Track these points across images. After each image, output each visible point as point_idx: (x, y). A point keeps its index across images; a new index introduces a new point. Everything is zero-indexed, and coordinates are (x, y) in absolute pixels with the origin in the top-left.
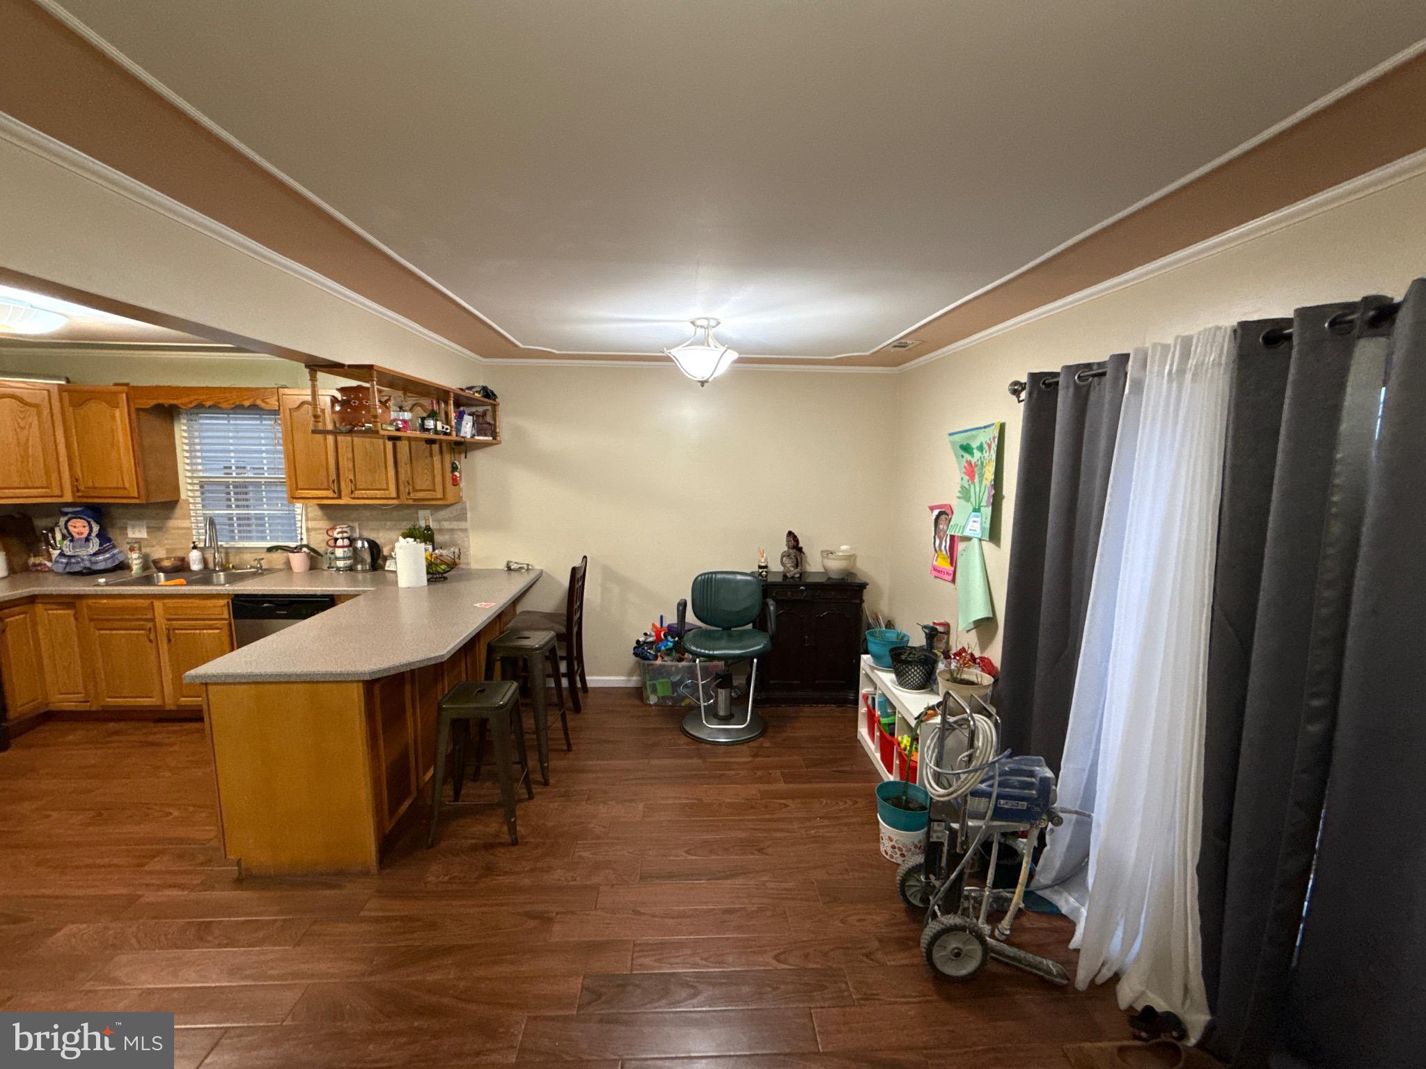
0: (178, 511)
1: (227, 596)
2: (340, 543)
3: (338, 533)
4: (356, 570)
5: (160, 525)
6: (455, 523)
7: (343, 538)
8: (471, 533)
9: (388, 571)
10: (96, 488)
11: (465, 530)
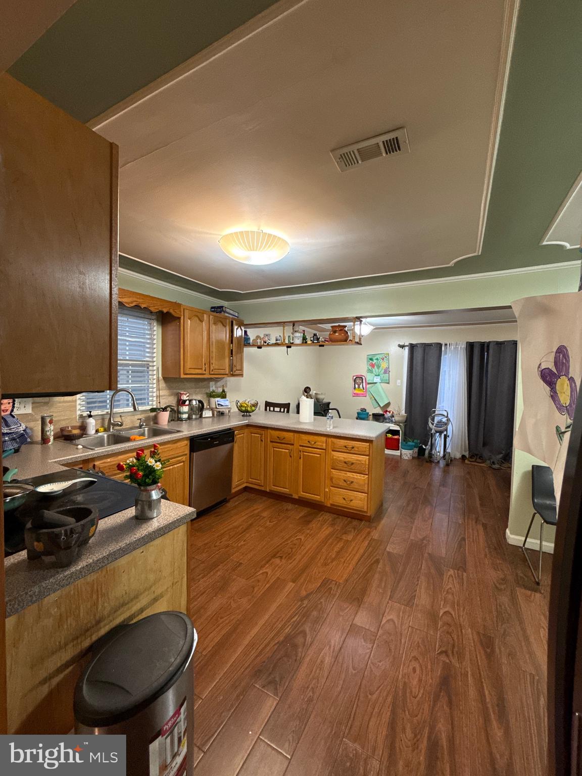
3: (187, 397)
5: (47, 400)
7: (188, 400)
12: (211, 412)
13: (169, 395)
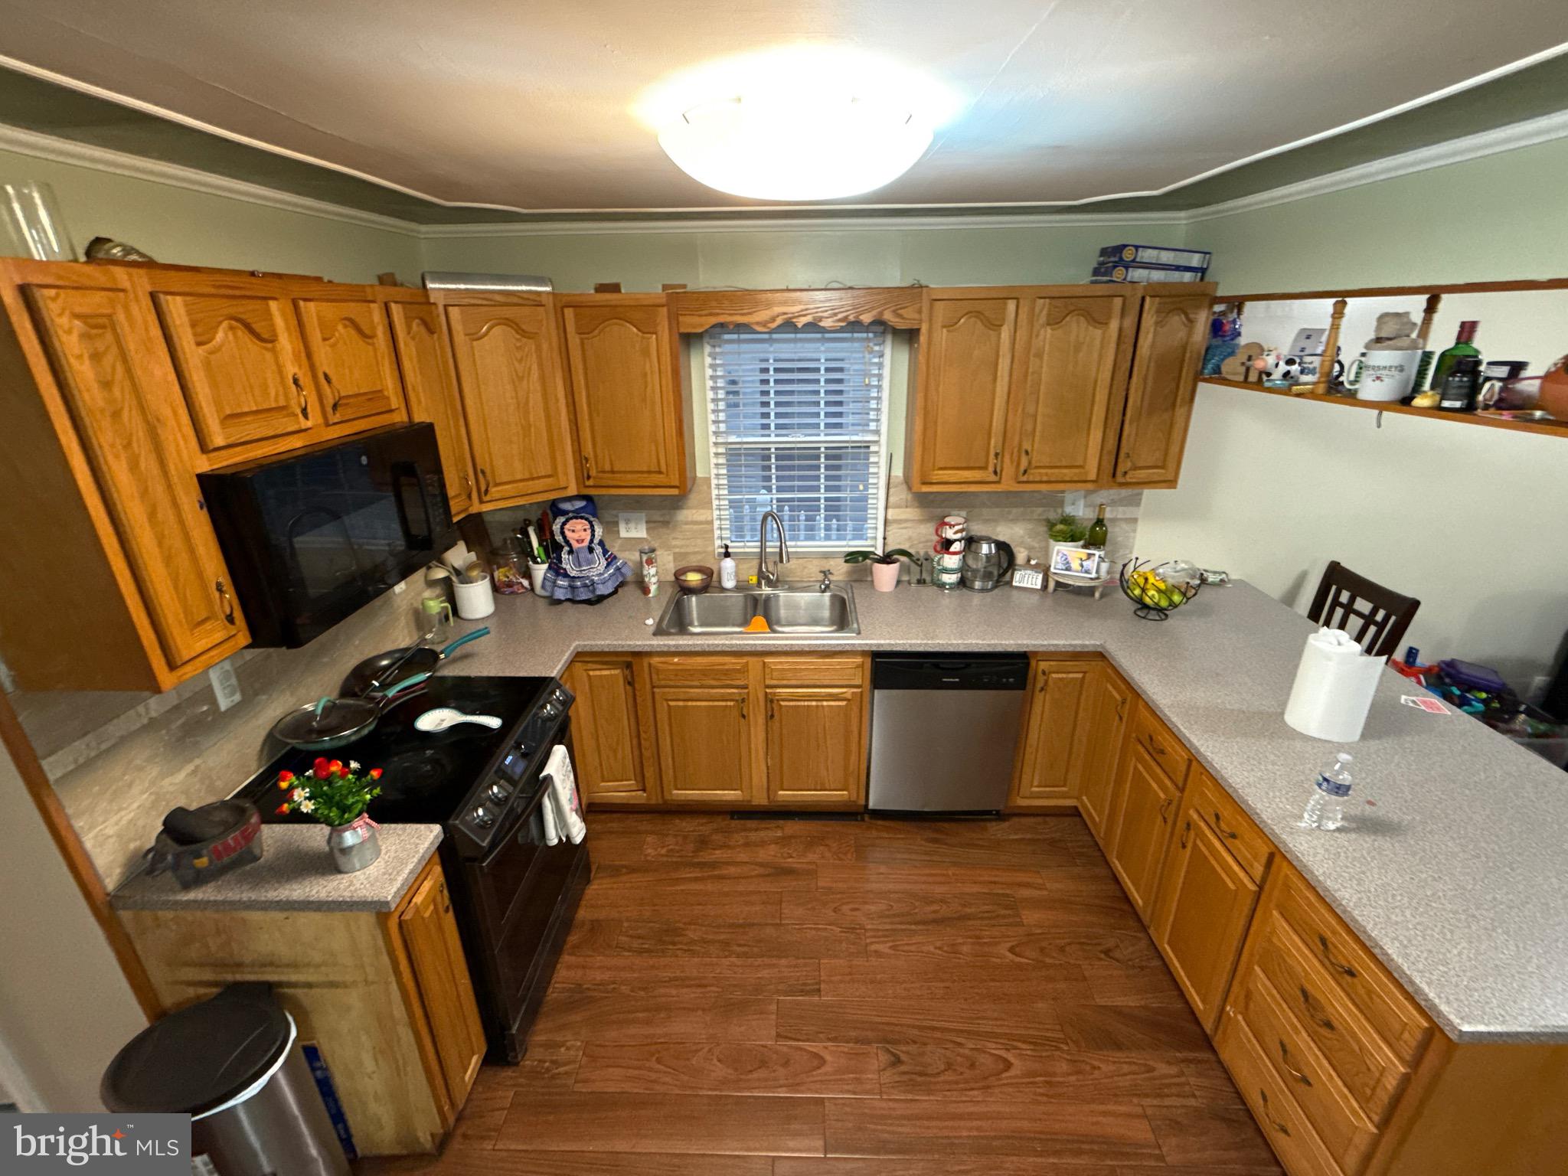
0: (693, 498)
1: (864, 653)
2: (956, 547)
3: (956, 533)
4: (972, 588)
5: (667, 518)
6: (1121, 509)
7: (959, 540)
8: (1141, 527)
9: (1017, 587)
10: (613, 472)
11: (1135, 520)
12: (1041, 576)
13: (921, 521)
